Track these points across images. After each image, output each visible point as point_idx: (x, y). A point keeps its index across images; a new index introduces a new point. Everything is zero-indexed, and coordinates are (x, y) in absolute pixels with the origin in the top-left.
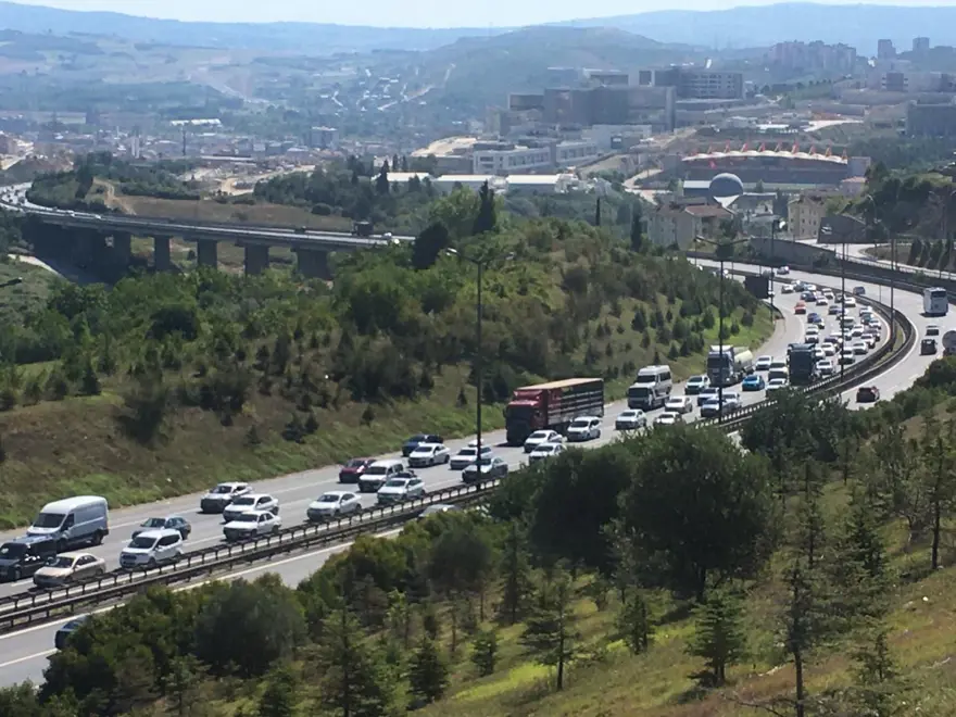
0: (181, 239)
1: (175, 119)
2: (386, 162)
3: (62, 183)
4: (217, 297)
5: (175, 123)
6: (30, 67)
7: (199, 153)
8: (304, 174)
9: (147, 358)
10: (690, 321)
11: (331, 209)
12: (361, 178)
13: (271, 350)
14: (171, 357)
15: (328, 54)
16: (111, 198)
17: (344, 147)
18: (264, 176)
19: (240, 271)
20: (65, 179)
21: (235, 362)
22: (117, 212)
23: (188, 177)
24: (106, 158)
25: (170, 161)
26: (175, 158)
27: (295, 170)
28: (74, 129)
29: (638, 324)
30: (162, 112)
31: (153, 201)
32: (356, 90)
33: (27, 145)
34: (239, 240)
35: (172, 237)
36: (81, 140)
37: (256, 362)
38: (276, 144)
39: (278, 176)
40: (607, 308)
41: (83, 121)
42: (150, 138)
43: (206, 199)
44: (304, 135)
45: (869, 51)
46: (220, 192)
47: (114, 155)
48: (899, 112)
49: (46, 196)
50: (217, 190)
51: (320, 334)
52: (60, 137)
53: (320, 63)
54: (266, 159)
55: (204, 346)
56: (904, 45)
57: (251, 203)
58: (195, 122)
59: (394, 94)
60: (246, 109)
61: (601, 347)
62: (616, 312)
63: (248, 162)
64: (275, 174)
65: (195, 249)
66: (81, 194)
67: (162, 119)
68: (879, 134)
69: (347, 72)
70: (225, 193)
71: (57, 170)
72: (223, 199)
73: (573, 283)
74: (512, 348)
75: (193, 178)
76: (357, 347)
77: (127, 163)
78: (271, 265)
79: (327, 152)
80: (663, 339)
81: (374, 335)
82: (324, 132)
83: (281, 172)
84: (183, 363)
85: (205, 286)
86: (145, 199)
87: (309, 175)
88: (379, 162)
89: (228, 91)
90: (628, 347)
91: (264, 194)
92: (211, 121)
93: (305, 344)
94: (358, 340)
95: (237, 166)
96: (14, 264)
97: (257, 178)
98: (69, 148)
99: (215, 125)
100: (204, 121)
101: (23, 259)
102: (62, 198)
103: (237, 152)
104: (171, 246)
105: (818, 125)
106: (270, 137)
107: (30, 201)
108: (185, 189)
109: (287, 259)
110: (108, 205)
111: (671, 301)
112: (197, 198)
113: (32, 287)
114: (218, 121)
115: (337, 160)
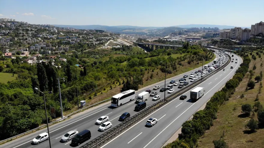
6: (130, 31)
12: (161, 40)
15: (154, 29)
26: (145, 38)
32: (156, 32)
43: (149, 42)
45: (200, 28)
47: (141, 38)
48: (205, 34)
49: (137, 42)
53: (152, 30)
56: (203, 28)
59: (159, 33)
68: (203, 36)
69: (155, 31)
71: (137, 39)
79: (157, 38)
86: (145, 42)
89: (146, 33)
91: (154, 41)
102: (139, 42)
105: (198, 35)
108: (147, 41)
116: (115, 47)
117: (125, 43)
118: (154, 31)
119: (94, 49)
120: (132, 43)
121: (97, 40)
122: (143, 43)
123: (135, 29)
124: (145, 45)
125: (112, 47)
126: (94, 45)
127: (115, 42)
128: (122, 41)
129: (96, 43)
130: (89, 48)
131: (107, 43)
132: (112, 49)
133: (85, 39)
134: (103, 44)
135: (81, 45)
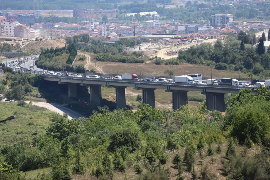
0: (132, 88)
1: (128, 13)
2: (264, 35)
3: (58, 55)
4: (153, 124)
5: (129, 15)
7: (144, 34)
8: (210, 44)
9: (104, 164)
11: (228, 66)
12: (247, 46)
13: (182, 158)
14: (119, 164)
17: (236, 26)
18: (185, 47)
19: (170, 107)
20: (59, 53)
21: (159, 166)
22: (93, 72)
23: (136, 49)
24: (85, 38)
25: (126, 39)
26: (129, 37)
27: (204, 41)
28: (66, 20)
30: (120, 8)
31: (114, 64)
33: (36, 31)
34: (168, 88)
35: (126, 87)
36: (70, 27)
37: (173, 165)
38: (192, 26)
39: (193, 46)
41: (71, 16)
42: (113, 25)
43: (148, 62)
44: (210, 19)
46: (156, 57)
47: (91, 36)
49: (48, 63)
50: (154, 56)
51: (214, 146)
52: (57, 26)
54: (186, 35)
55: (140, 155)
57: (176, 64)
58: (142, 14)
60: (173, 4)
63: (175, 38)
64: (191, 45)
65: (141, 94)
66: (70, 61)
67: (121, 13)
70: (160, 58)
71: (55, 47)
72: (158, 62)
75: (140, 49)
76: (238, 154)
77: (99, 41)
78: (189, 102)
79: (224, 30)
81: (249, 146)
82: (223, 17)
83: (195, 44)
84: (126, 167)
85: (145, 117)
86: (109, 64)
87: (213, 45)
88: (259, 35)
91: (184, 58)
92: (152, 13)
93: (204, 153)
94: (239, 149)
95: (168, 41)
96: (28, 107)
97: (180, 48)
98: (63, 33)
99: (153, 15)
100: (148, 13)
101: (34, 103)
102: (58, 64)
103: (168, 32)
104: (126, 93)
106: (189, 21)
107: (38, 67)
108: (134, 57)
109: (200, 99)
110: (87, 67)
112: (142, 62)
113: (39, 121)
114: (156, 13)
115: (231, 34)
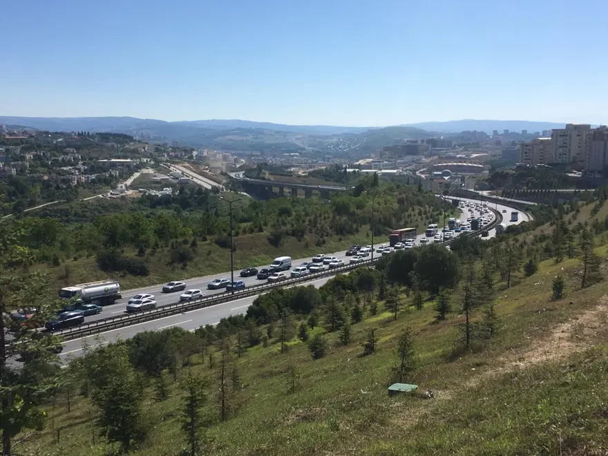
0: (287, 188)
1: (286, 153)
2: (346, 166)
4: (297, 204)
7: (292, 163)
9: (277, 222)
10: (435, 213)
11: (330, 179)
12: (339, 170)
13: (312, 220)
14: (284, 222)
16: (267, 176)
17: (334, 162)
18: (311, 170)
19: (304, 197)
20: (254, 170)
21: (302, 223)
22: (269, 180)
23: (289, 170)
24: (266, 164)
26: (285, 165)
27: (320, 168)
28: (257, 156)
29: (420, 214)
30: (282, 151)
31: (279, 177)
32: (338, 145)
33: (244, 160)
34: (304, 188)
35: (284, 187)
36: (259, 159)
37: (308, 223)
38: (314, 161)
39: (315, 170)
40: (410, 209)
41: (260, 154)
42: (279, 159)
43: (295, 176)
44: (323, 158)
46: (298, 174)
47: (268, 163)
48: (499, 152)
49: (249, 175)
51: (327, 215)
52: (253, 158)
53: (327, 137)
54: (312, 165)
55: (293, 219)
56: (501, 132)
57: (307, 177)
58: (292, 154)
59: (349, 146)
60: (306, 150)
61: (409, 220)
62: (413, 210)
63: (306, 166)
65: (291, 191)
66: (259, 174)
67: (282, 153)
68: (493, 158)
69: (335, 140)
71: (252, 168)
72: (299, 176)
73: (401, 201)
74: (382, 220)
75: (291, 170)
77: (272, 166)
78: (313, 195)
79: (329, 163)
80: (427, 218)
81: (342, 216)
82: (328, 157)
84: (287, 223)
85: (294, 201)
86: (277, 176)
87: (324, 169)
88: (344, 166)
89: (301, 145)
90: (417, 220)
91: (311, 175)
93: (322, 218)
94: (338, 217)
95: (303, 167)
96: (240, 194)
97: (309, 170)
98: (255, 161)
99: (297, 155)
100: (294, 154)
101: (242, 193)
102: (253, 175)
103: (303, 163)
104: (284, 190)
105: (474, 155)
106: (313, 159)
108: (289, 173)
109: (317, 193)
111: (430, 207)
112: (292, 176)
113: (244, 201)
115: (332, 165)
116: (153, 193)
117: (195, 180)
118: (330, 141)
119: (69, 200)
120: (224, 181)
121: (92, 170)
122: (264, 179)
123: (263, 134)
124: (270, 188)
125: (140, 195)
126: (69, 186)
127: (160, 177)
128: (188, 171)
129: (83, 179)
130: (49, 196)
131: (129, 182)
132: (141, 201)
133: (44, 165)
134: (110, 182)
135: (17, 188)
